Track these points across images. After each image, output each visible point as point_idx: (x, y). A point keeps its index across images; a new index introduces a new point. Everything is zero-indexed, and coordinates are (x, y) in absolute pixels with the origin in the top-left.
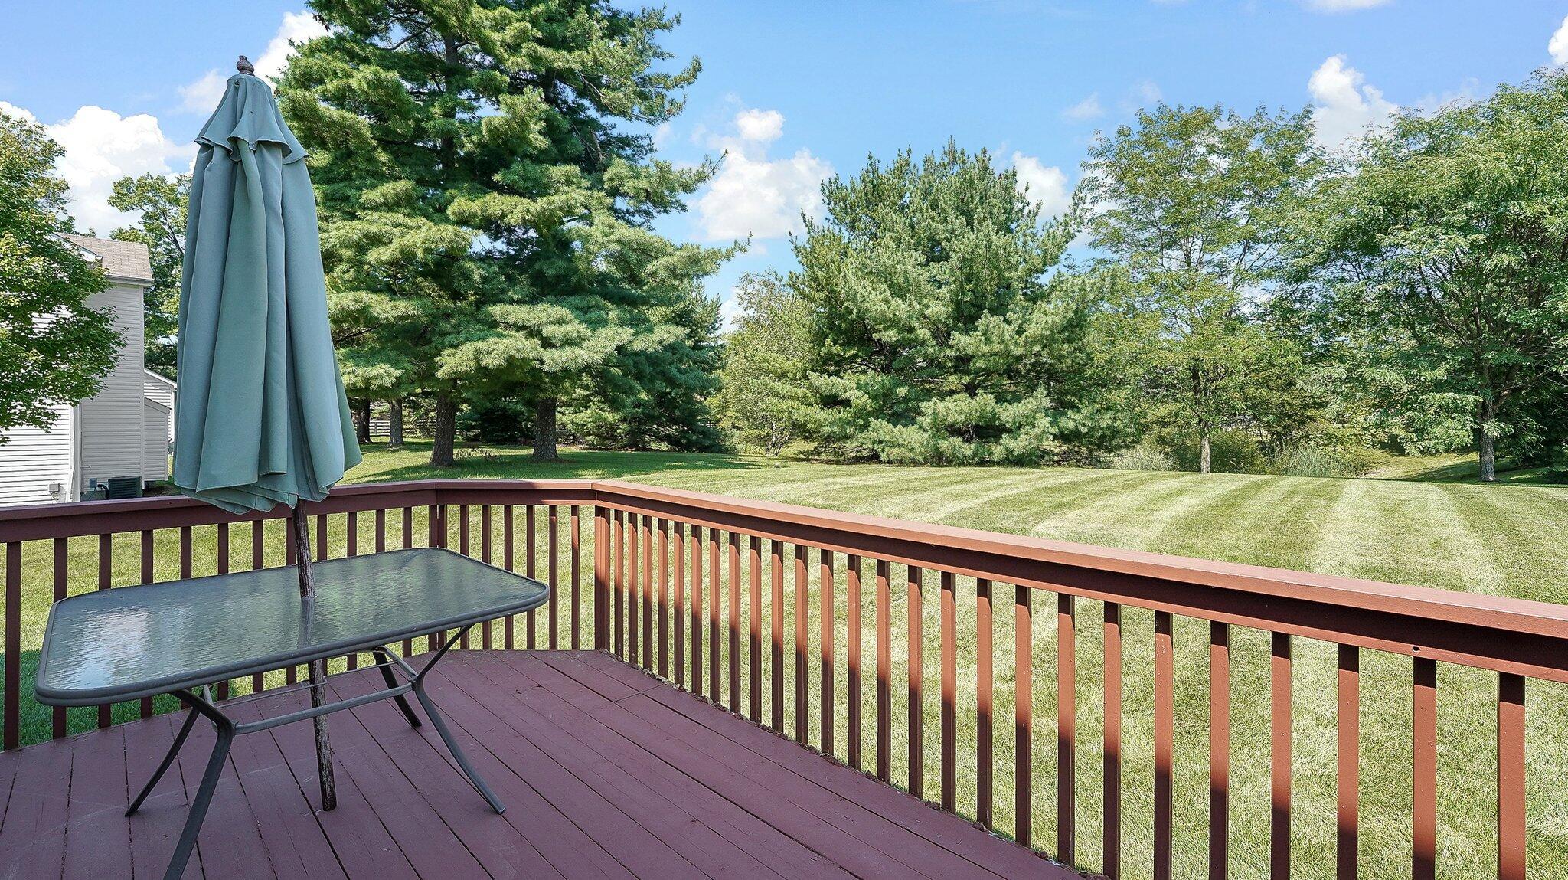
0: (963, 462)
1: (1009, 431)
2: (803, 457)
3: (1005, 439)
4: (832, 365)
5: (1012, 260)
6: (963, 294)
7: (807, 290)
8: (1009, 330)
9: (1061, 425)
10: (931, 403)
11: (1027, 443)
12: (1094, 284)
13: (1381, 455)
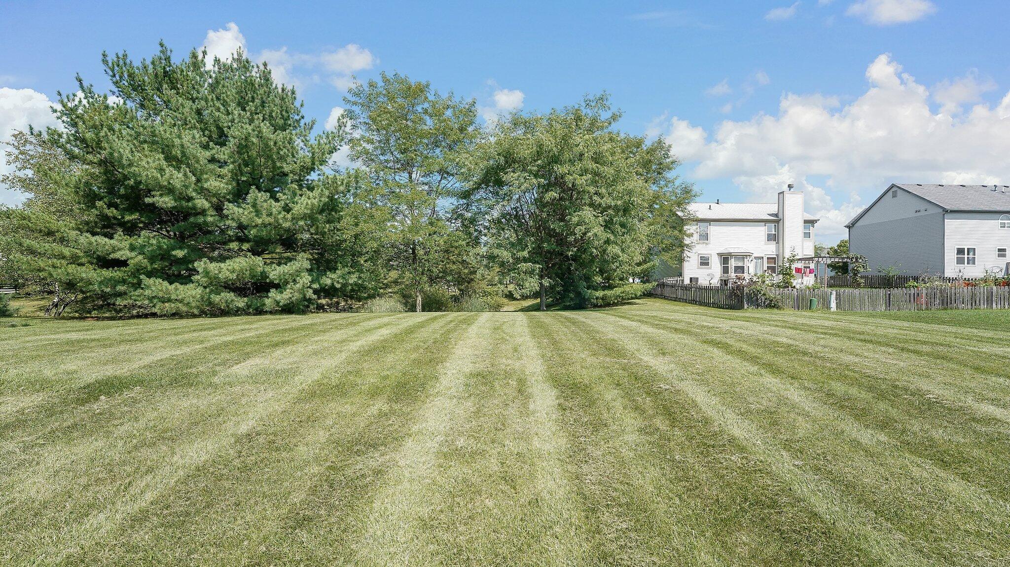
0: (237, 312)
1: (277, 286)
2: (77, 315)
3: (273, 293)
4: (106, 226)
5: (282, 153)
6: (242, 174)
7: (76, 150)
8: (276, 207)
9: (321, 282)
10: (202, 263)
11: (291, 296)
12: (343, 180)
13: (506, 301)
